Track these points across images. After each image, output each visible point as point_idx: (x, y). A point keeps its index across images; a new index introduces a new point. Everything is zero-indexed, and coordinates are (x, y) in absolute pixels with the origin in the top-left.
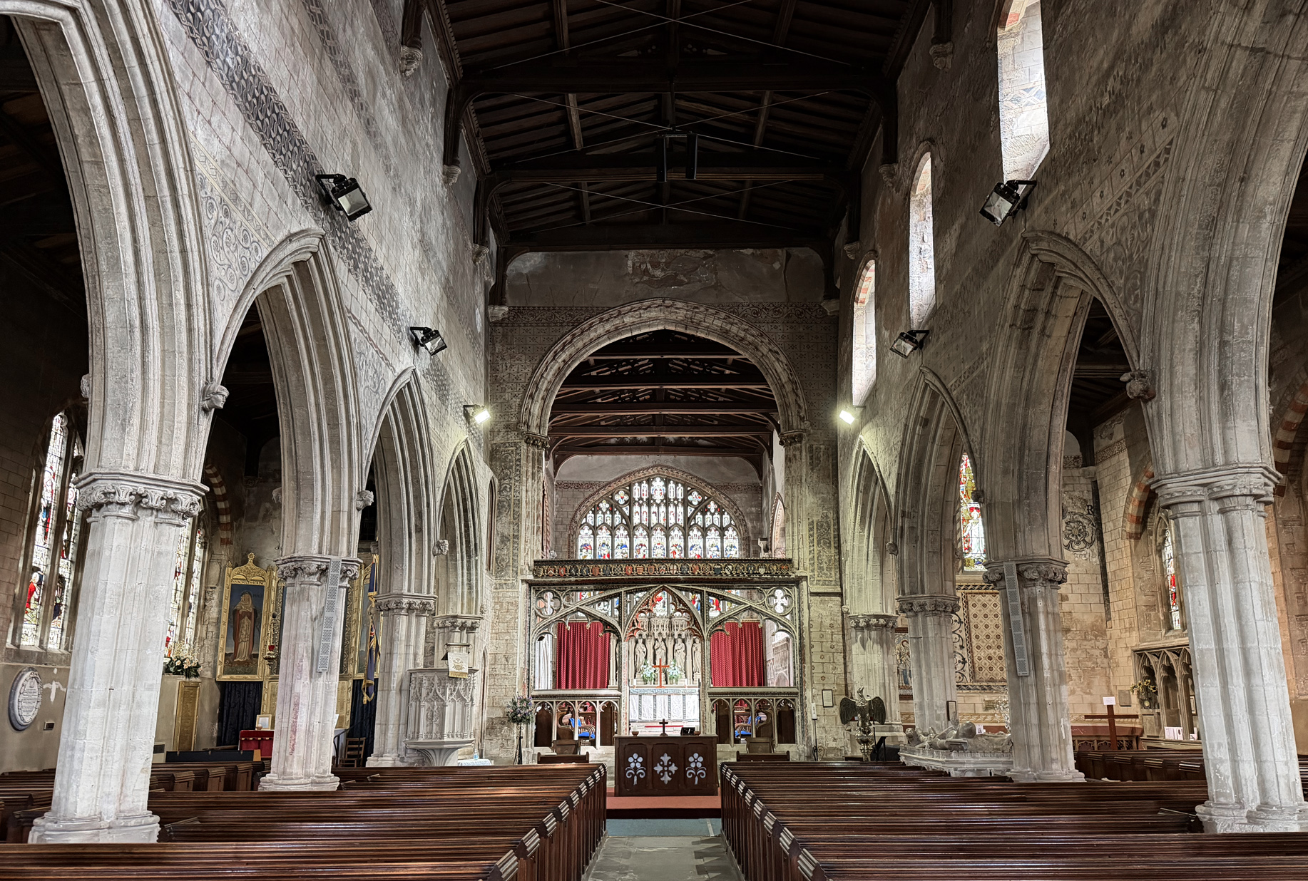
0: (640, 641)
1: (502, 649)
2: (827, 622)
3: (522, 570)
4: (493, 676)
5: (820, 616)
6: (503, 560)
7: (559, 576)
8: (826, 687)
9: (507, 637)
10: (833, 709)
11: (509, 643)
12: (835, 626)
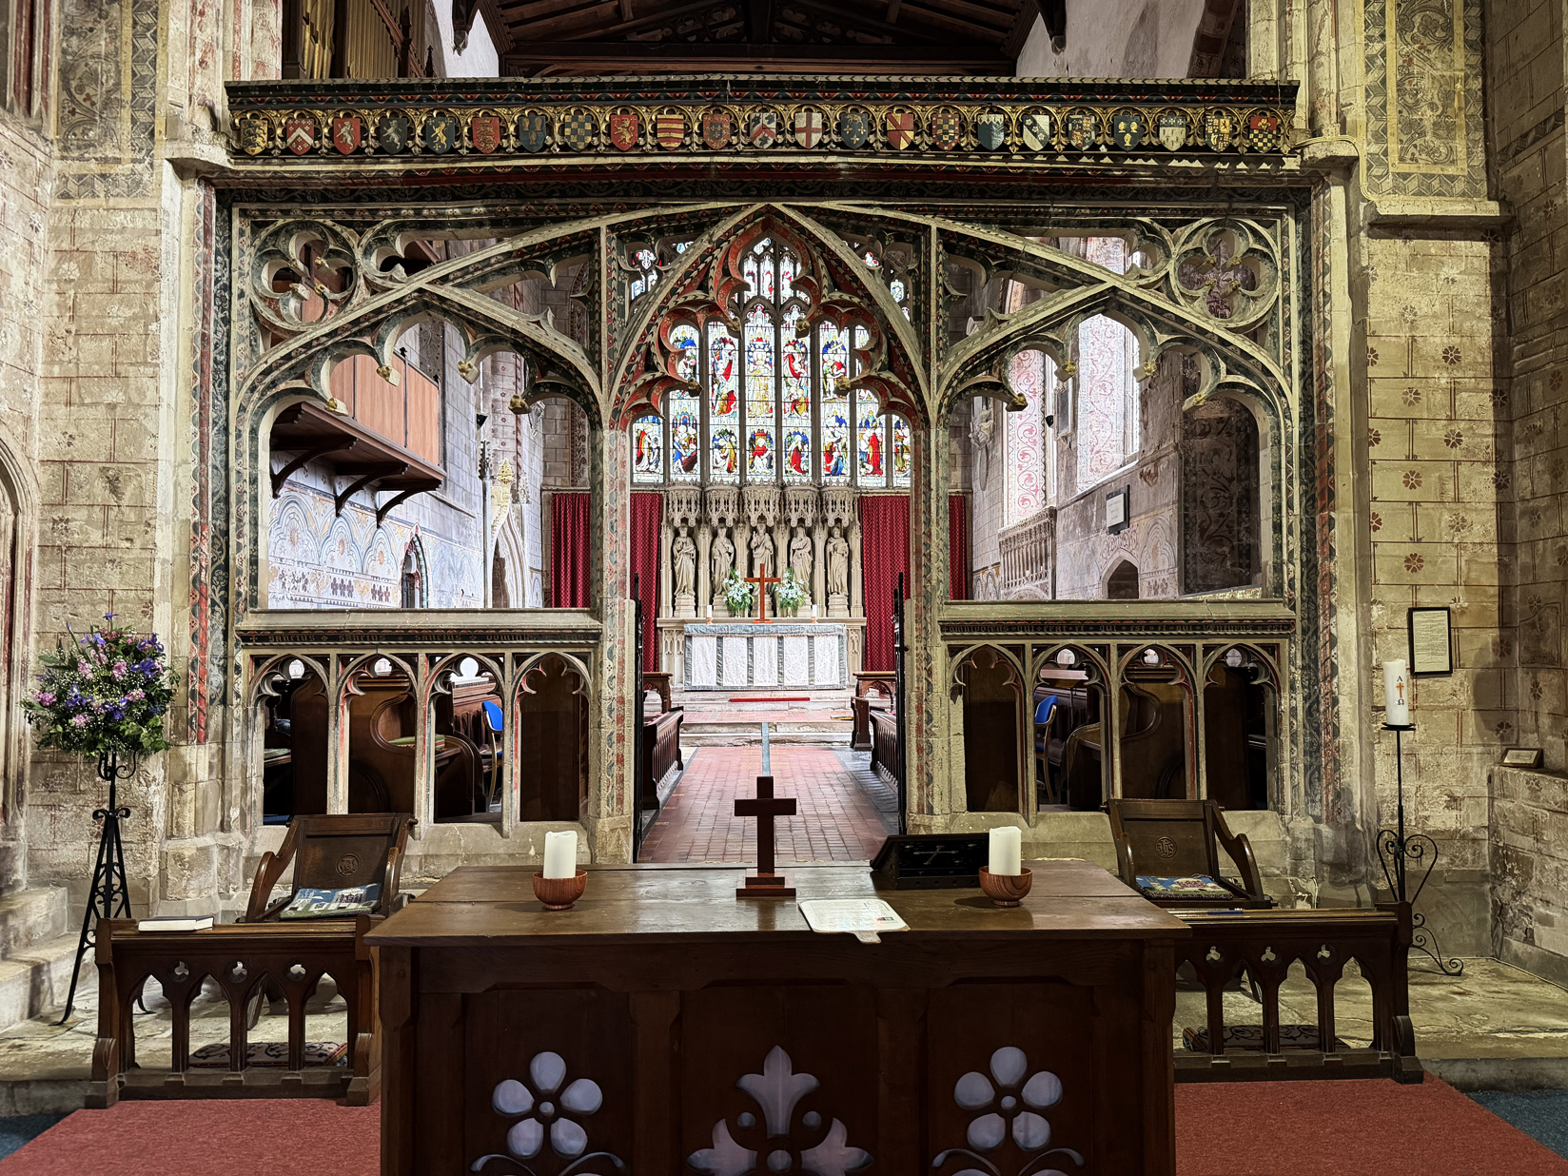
0: (722, 532)
1: (94, 443)
2: (1436, 340)
3: (173, 122)
4: (57, 551)
5: (1409, 317)
6: (93, 77)
7: (335, 154)
8: (1425, 598)
9: (114, 396)
10: (1450, 682)
11: (124, 420)
12: (1468, 356)
